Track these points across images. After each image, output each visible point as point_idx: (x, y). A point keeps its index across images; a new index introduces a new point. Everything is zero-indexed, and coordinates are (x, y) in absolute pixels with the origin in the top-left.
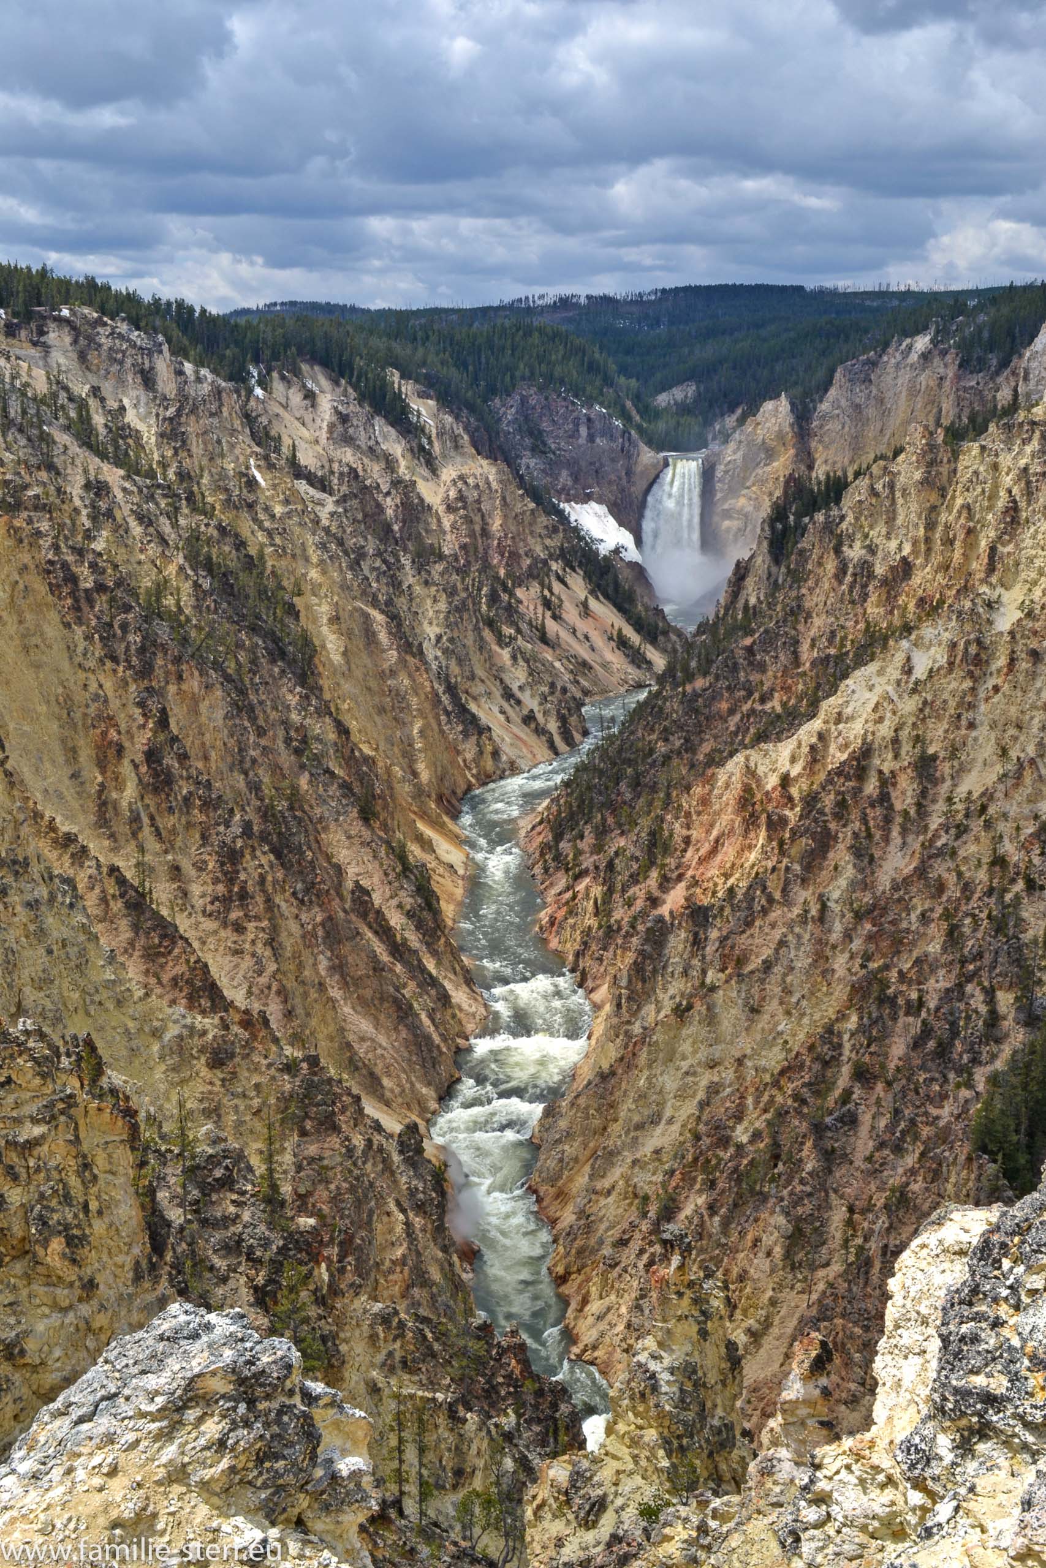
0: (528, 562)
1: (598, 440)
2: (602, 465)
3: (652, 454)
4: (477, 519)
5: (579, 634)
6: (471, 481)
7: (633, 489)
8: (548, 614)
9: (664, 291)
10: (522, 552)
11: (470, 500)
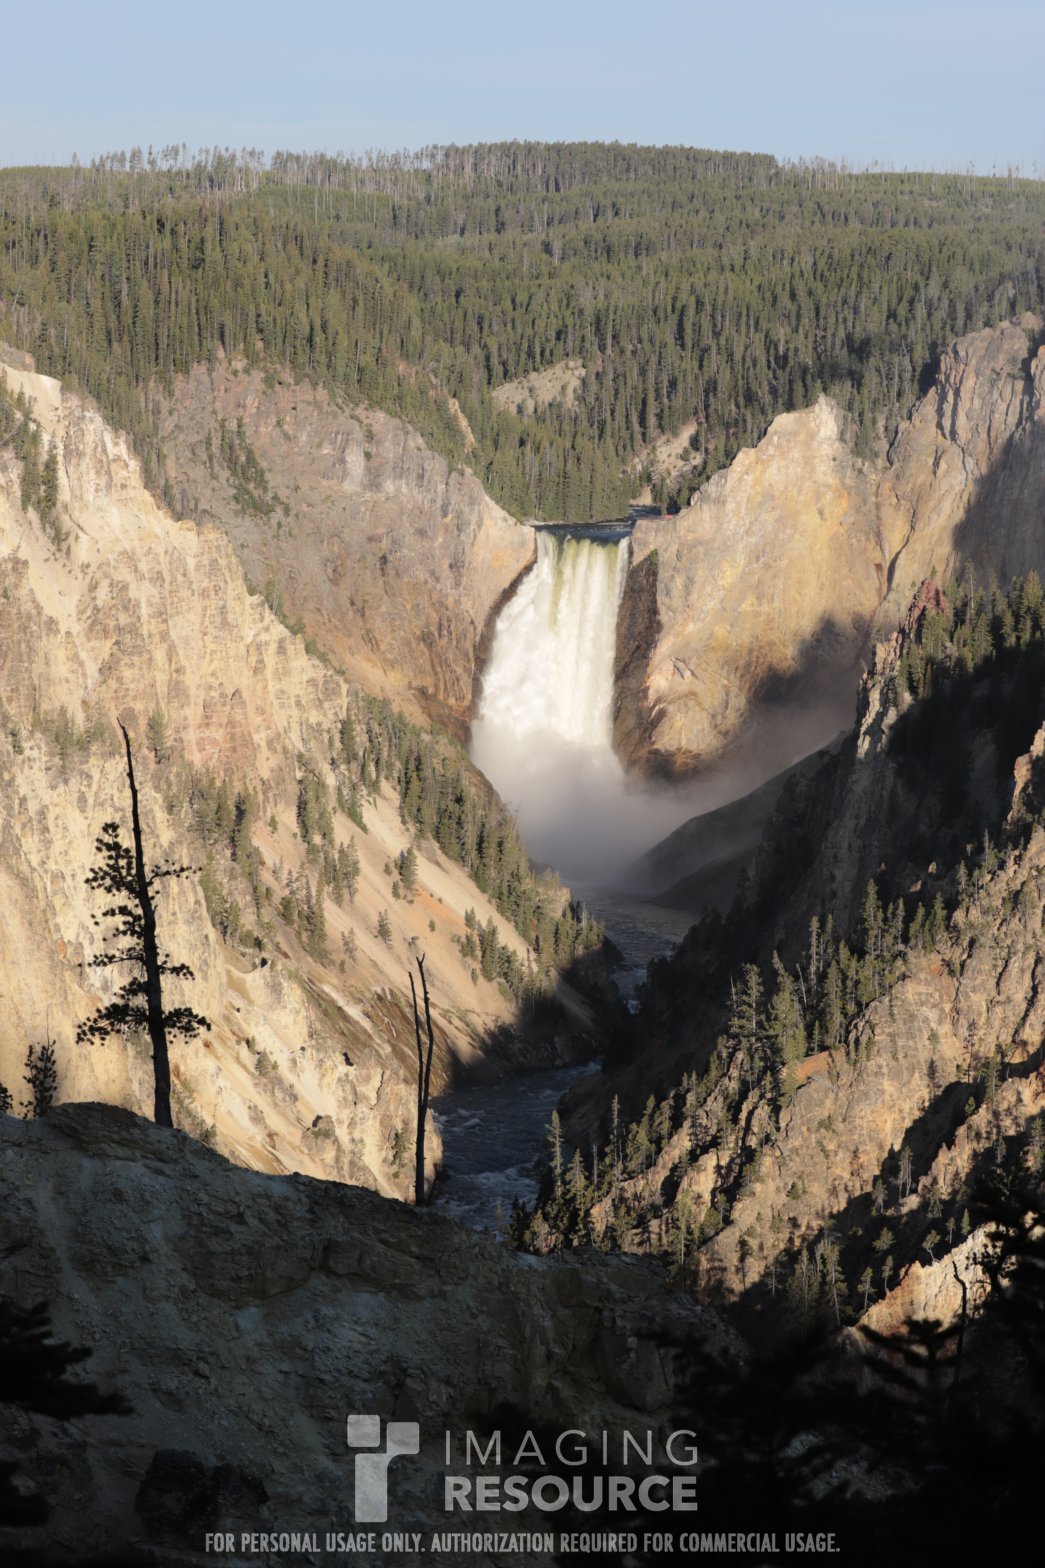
0: (275, 761)
1: (389, 486)
2: (396, 543)
3: (512, 521)
4: (160, 655)
5: (396, 938)
6: (143, 567)
7: (466, 604)
8: (328, 889)
9: (451, 152)
10: (260, 738)
11: (145, 611)
